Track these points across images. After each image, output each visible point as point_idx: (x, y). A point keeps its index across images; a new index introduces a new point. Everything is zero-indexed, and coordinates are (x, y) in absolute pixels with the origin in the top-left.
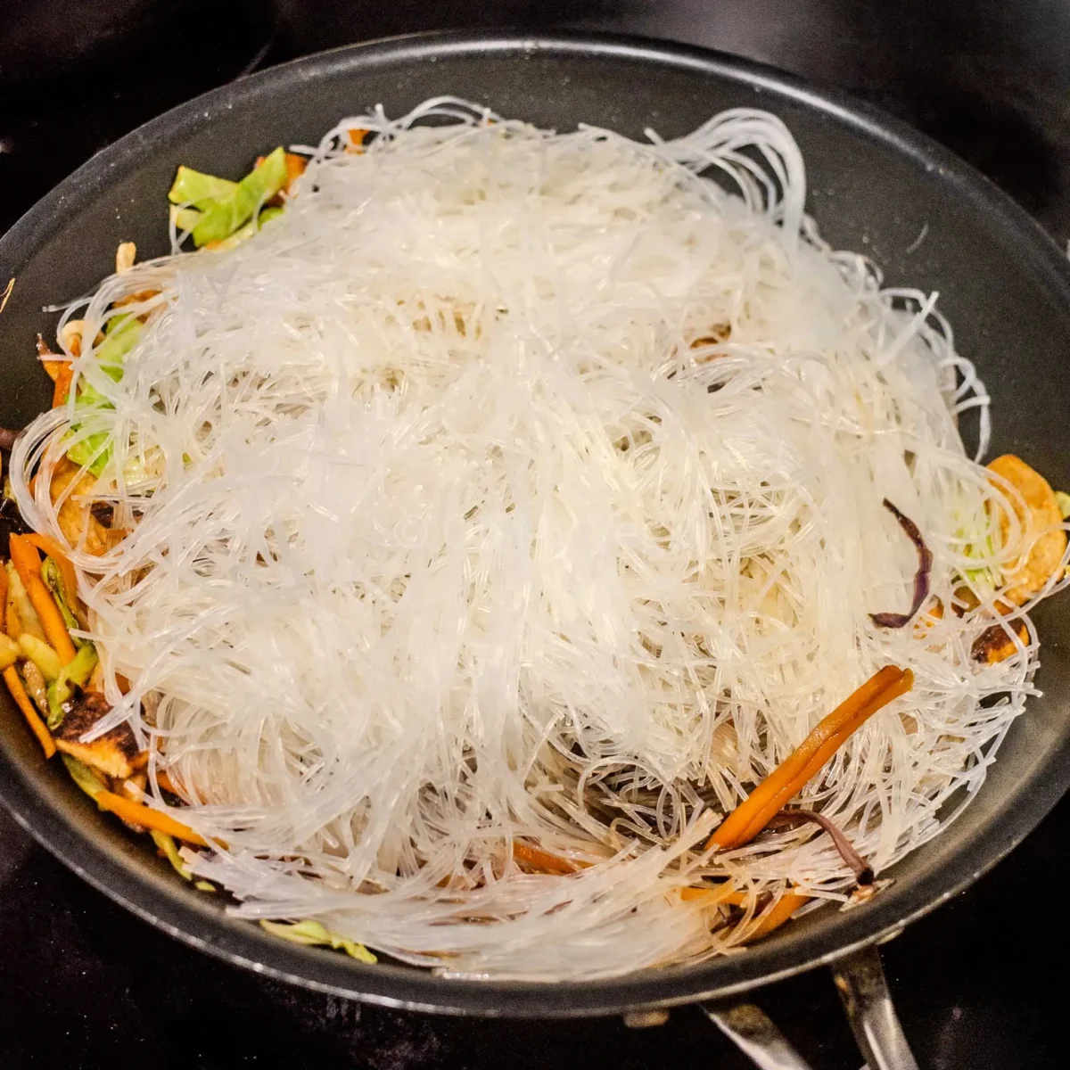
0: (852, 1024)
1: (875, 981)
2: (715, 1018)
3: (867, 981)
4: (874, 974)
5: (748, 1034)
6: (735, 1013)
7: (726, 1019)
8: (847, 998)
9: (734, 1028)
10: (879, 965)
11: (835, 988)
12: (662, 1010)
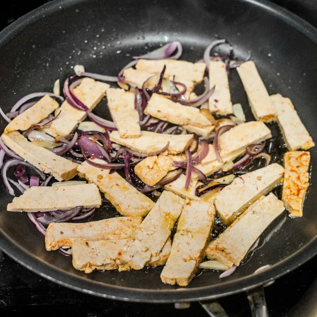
0: (252, 313)
1: (261, 298)
2: (204, 306)
3: (259, 298)
4: (261, 296)
5: (216, 313)
6: (211, 306)
7: (208, 307)
8: (251, 304)
10: (263, 293)
12: (187, 303)
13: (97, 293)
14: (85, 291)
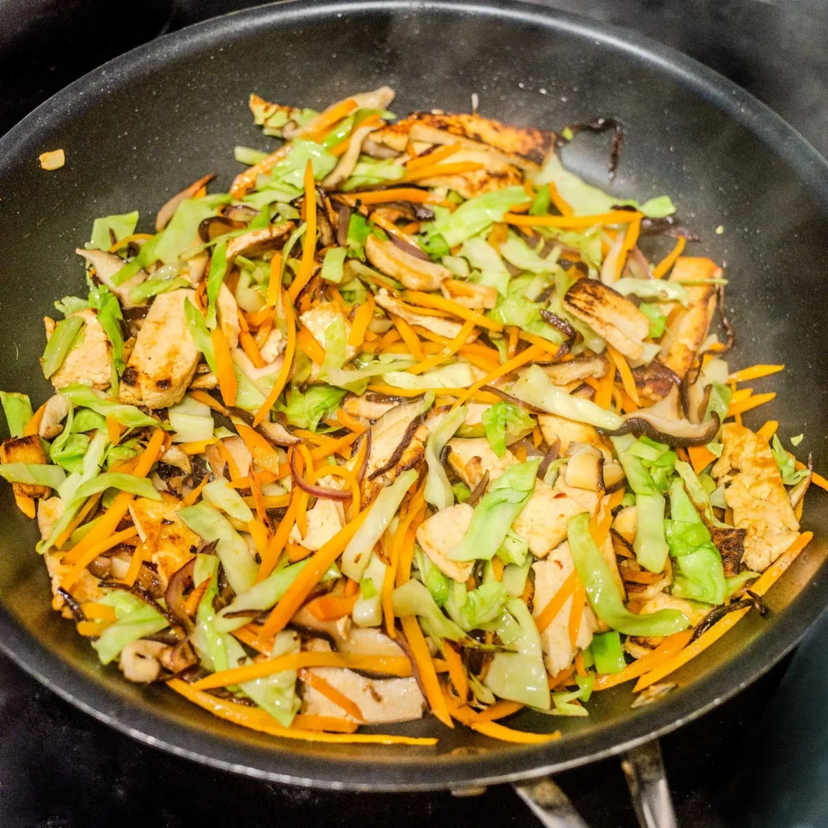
1: (654, 768)
2: (522, 792)
3: (649, 768)
4: (654, 763)
5: (548, 808)
6: (539, 790)
7: (531, 794)
8: (632, 781)
9: (537, 803)
10: (658, 755)
11: (622, 772)
12: (479, 786)
13: (268, 771)
14: (238, 769)
